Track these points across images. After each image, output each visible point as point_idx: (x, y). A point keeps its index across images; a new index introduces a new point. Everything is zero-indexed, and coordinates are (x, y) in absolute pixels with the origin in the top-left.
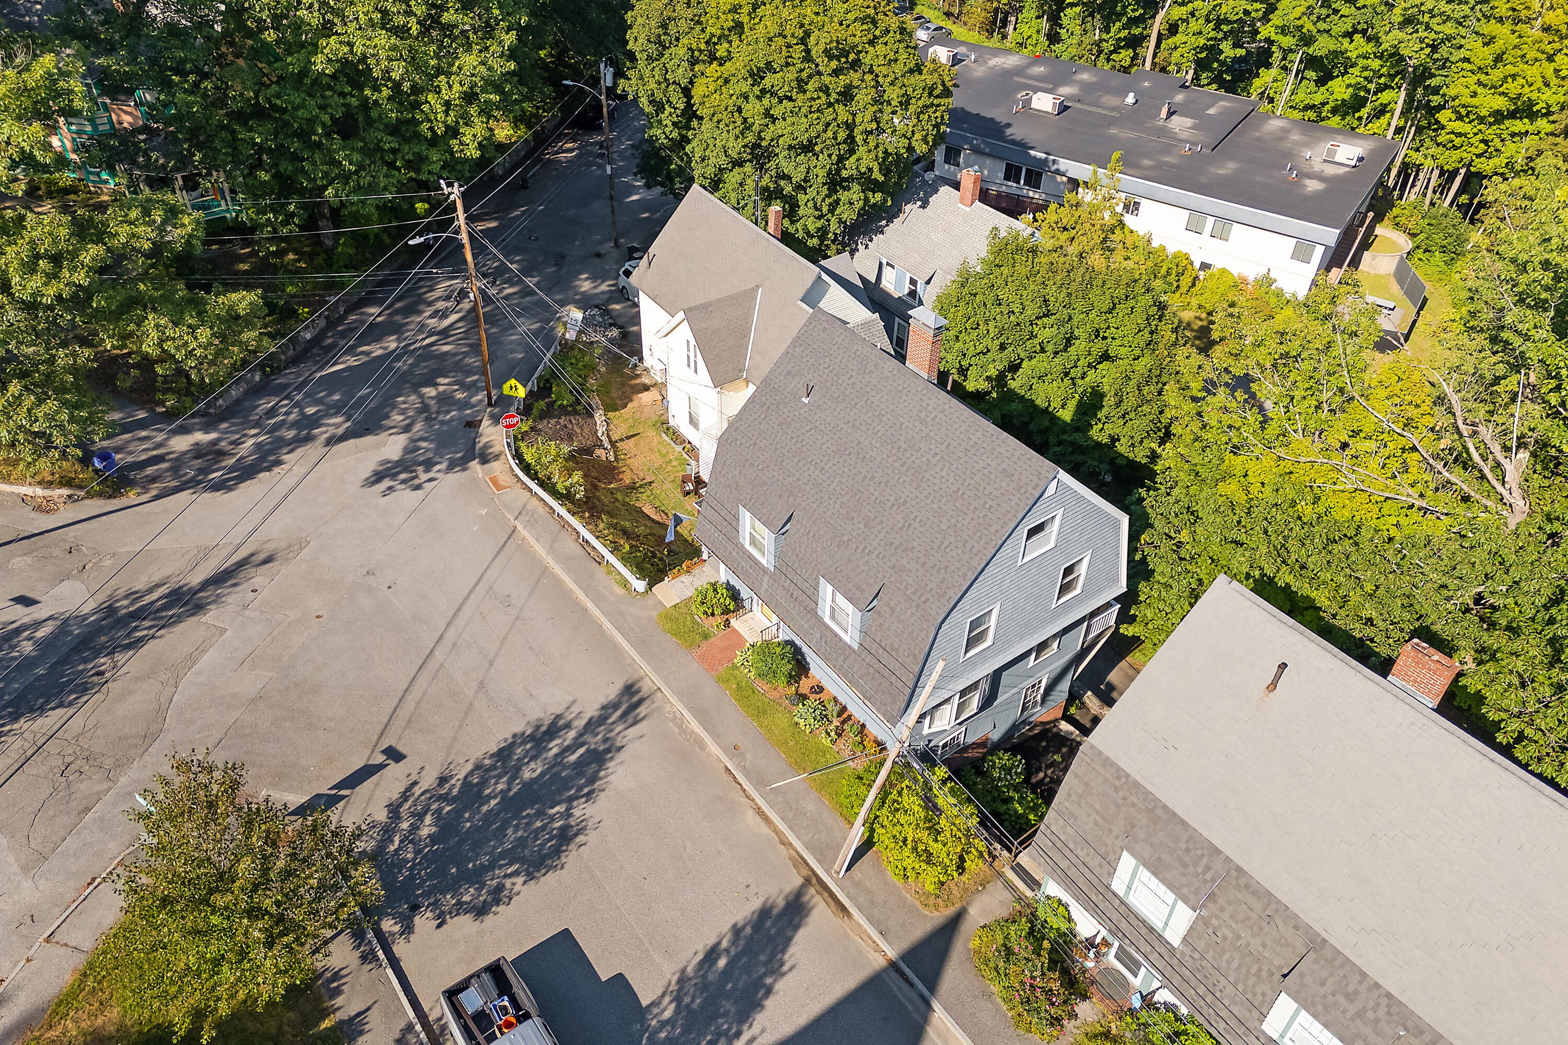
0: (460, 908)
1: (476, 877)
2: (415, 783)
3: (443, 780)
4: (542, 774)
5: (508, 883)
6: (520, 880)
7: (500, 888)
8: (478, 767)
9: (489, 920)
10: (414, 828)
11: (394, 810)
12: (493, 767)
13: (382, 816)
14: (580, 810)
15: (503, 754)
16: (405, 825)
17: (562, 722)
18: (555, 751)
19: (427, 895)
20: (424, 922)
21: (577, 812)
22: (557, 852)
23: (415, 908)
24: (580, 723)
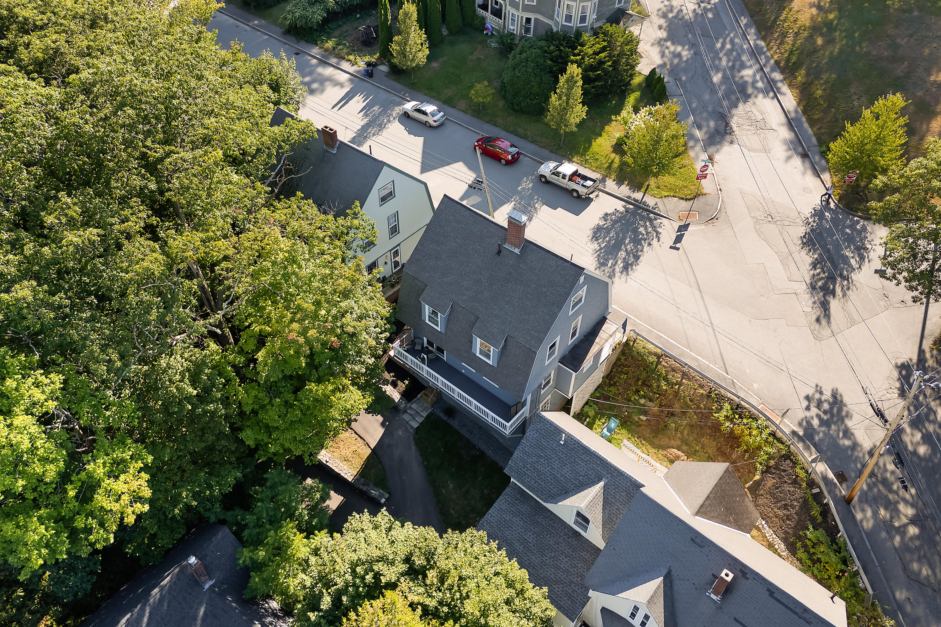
0: (613, 214)
1: (615, 222)
2: (659, 241)
3: (650, 244)
4: (617, 254)
5: (604, 222)
6: (601, 224)
7: (606, 220)
8: (642, 251)
9: (603, 213)
10: (646, 229)
11: (658, 233)
12: (637, 251)
13: (659, 230)
14: (596, 246)
15: (637, 258)
16: (650, 229)
17: (625, 273)
18: (619, 262)
19: (626, 215)
20: (622, 209)
21: (596, 245)
22: (595, 233)
23: (626, 212)
24: (618, 275)
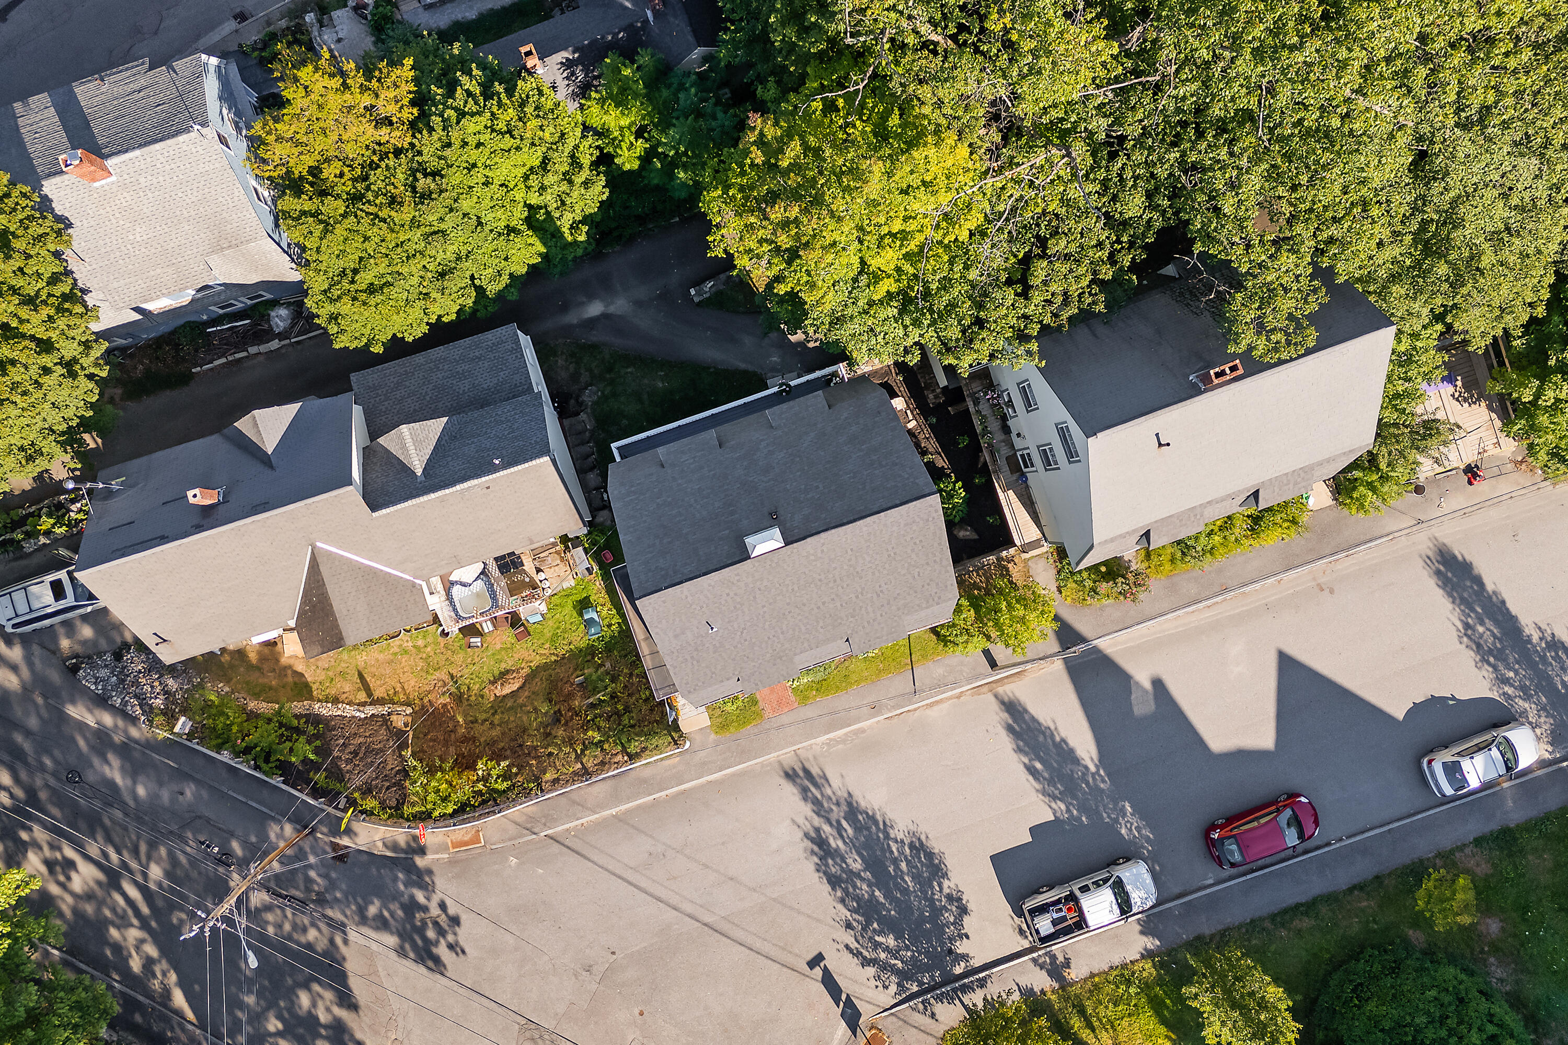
0: (958, 923)
1: (937, 912)
2: (847, 947)
3: (849, 926)
4: (860, 854)
5: (946, 891)
6: (946, 883)
7: (950, 898)
8: (842, 901)
9: (970, 906)
10: (887, 949)
11: (866, 962)
12: (846, 891)
13: (871, 971)
14: (899, 832)
15: (834, 881)
16: (883, 956)
17: (813, 835)
18: (840, 843)
19: (942, 944)
20: (961, 947)
21: (900, 836)
22: (930, 855)
23: (950, 952)
24: (817, 821)
